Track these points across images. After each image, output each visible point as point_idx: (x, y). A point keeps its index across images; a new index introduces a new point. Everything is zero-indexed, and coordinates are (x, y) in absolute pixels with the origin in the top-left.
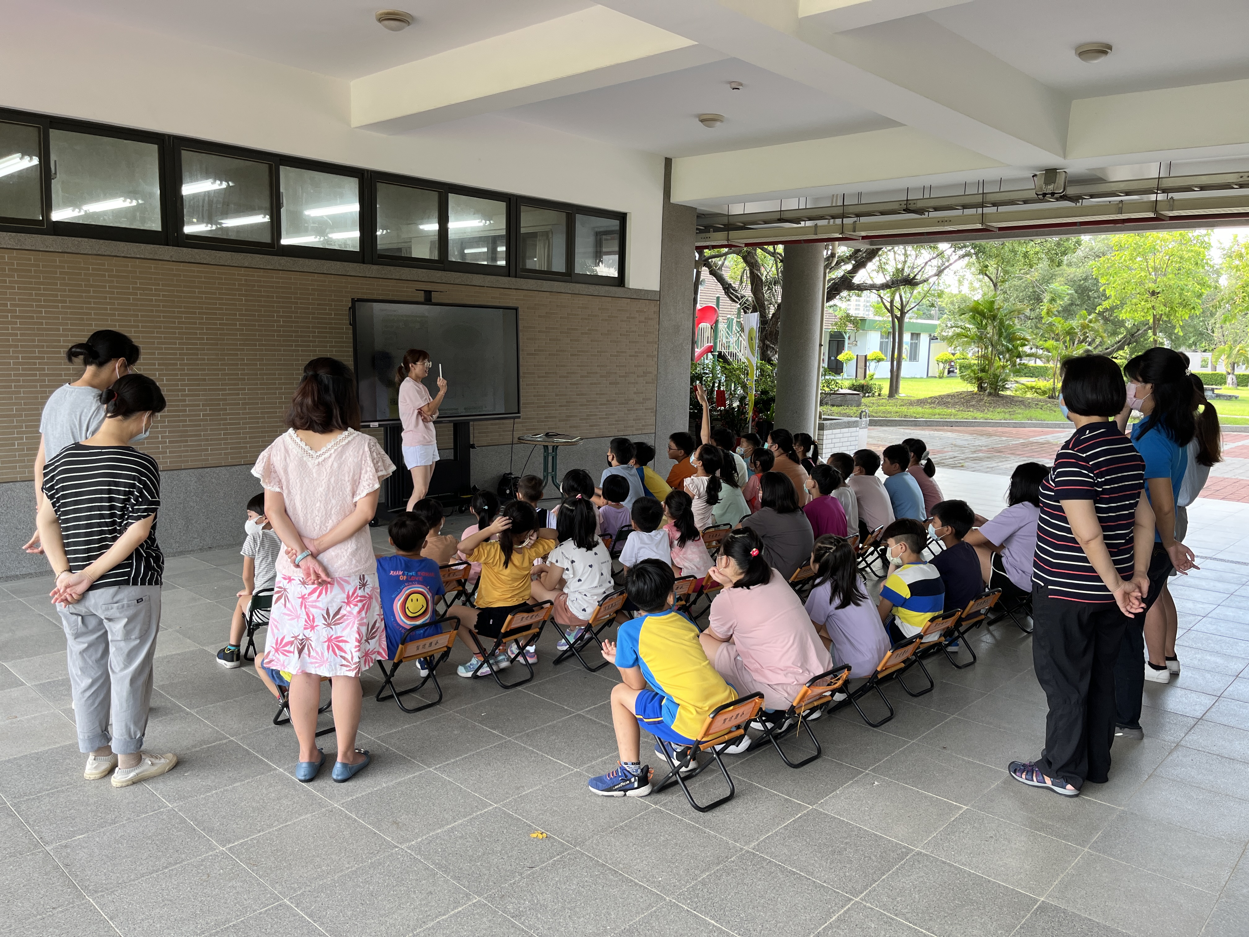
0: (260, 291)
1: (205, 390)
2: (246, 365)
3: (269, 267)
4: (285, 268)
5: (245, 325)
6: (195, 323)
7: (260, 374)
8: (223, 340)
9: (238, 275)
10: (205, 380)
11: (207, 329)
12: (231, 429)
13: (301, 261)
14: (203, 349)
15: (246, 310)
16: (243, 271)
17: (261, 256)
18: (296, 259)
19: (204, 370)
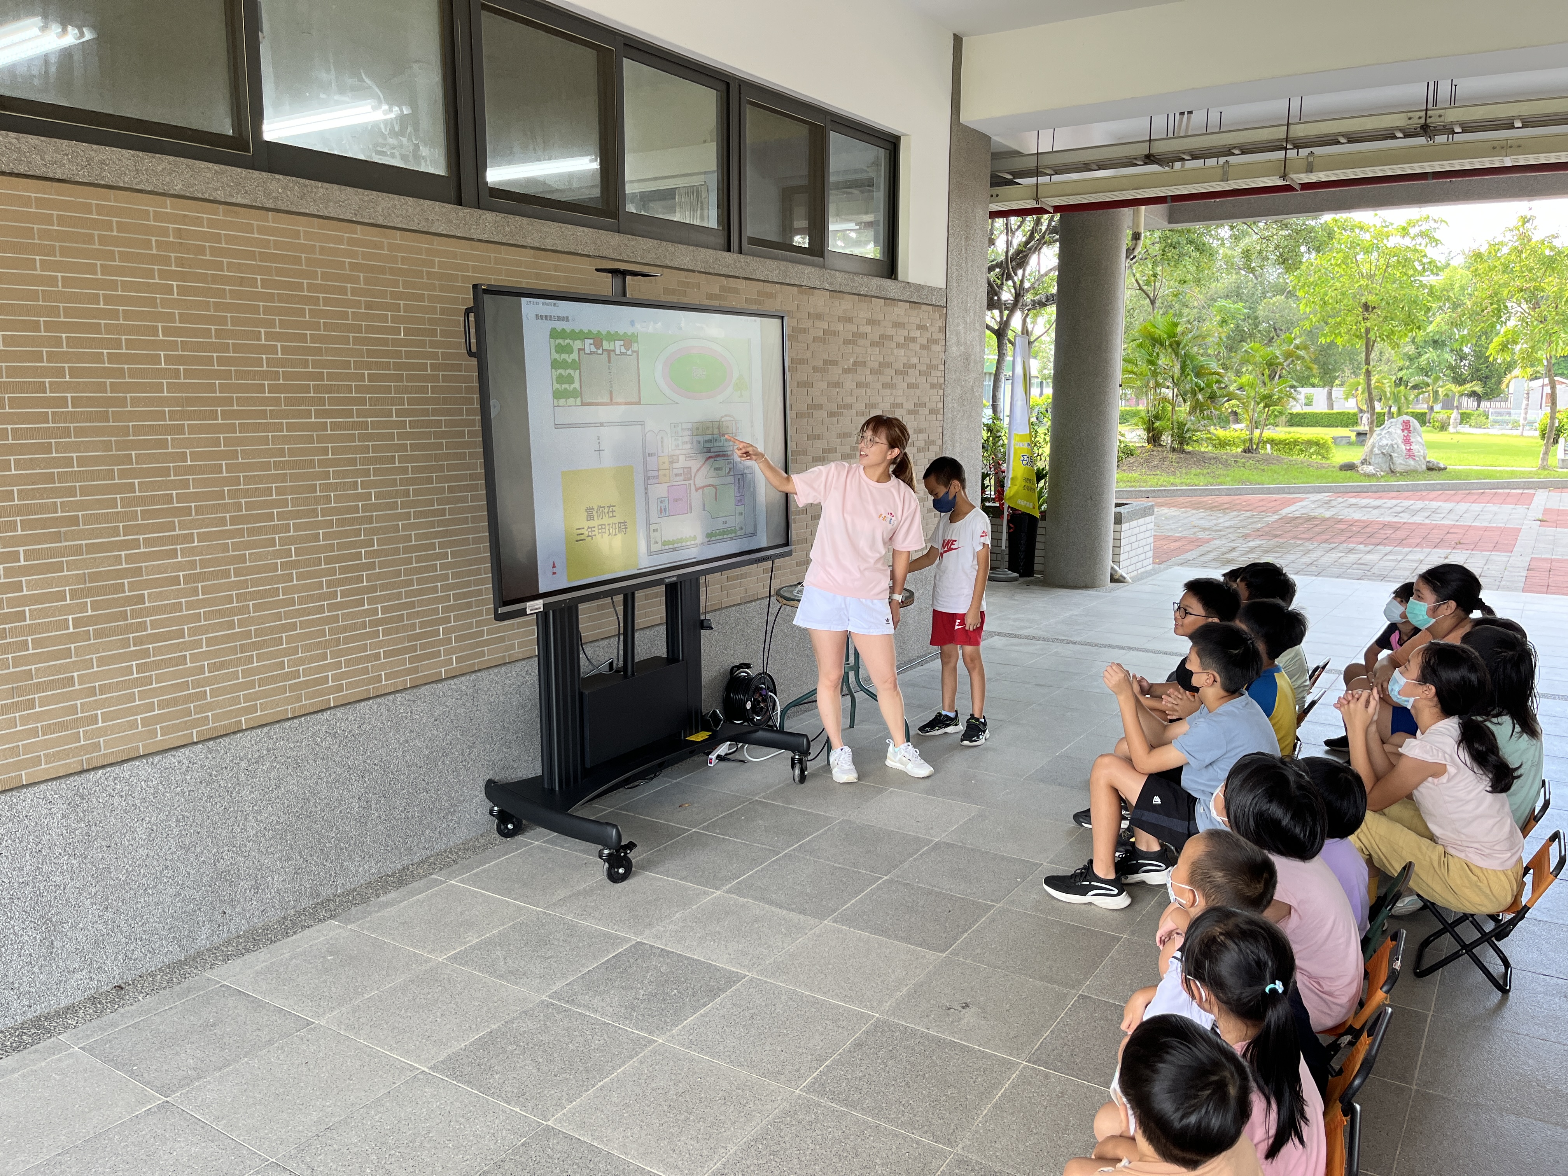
0: (219, 266)
1: (78, 550)
2: (191, 470)
3: (240, 200)
4: (281, 205)
5: (181, 360)
6: (38, 357)
7: (233, 494)
8: (123, 402)
9: (157, 216)
10: (74, 521)
11: (73, 372)
12: (158, 651)
13: (320, 189)
14: (66, 432)
15: (183, 318)
16: (169, 207)
17: (216, 167)
18: (307, 182)
19: (71, 492)
